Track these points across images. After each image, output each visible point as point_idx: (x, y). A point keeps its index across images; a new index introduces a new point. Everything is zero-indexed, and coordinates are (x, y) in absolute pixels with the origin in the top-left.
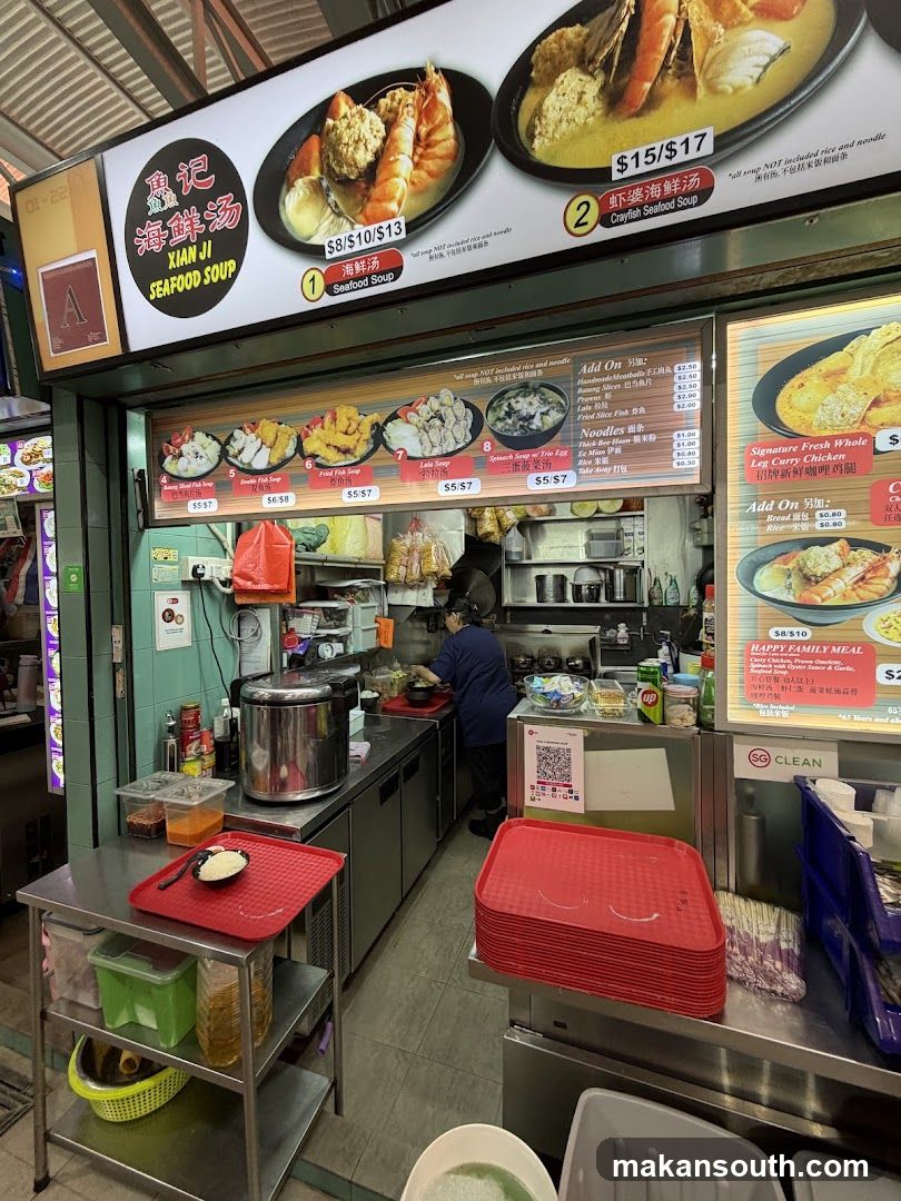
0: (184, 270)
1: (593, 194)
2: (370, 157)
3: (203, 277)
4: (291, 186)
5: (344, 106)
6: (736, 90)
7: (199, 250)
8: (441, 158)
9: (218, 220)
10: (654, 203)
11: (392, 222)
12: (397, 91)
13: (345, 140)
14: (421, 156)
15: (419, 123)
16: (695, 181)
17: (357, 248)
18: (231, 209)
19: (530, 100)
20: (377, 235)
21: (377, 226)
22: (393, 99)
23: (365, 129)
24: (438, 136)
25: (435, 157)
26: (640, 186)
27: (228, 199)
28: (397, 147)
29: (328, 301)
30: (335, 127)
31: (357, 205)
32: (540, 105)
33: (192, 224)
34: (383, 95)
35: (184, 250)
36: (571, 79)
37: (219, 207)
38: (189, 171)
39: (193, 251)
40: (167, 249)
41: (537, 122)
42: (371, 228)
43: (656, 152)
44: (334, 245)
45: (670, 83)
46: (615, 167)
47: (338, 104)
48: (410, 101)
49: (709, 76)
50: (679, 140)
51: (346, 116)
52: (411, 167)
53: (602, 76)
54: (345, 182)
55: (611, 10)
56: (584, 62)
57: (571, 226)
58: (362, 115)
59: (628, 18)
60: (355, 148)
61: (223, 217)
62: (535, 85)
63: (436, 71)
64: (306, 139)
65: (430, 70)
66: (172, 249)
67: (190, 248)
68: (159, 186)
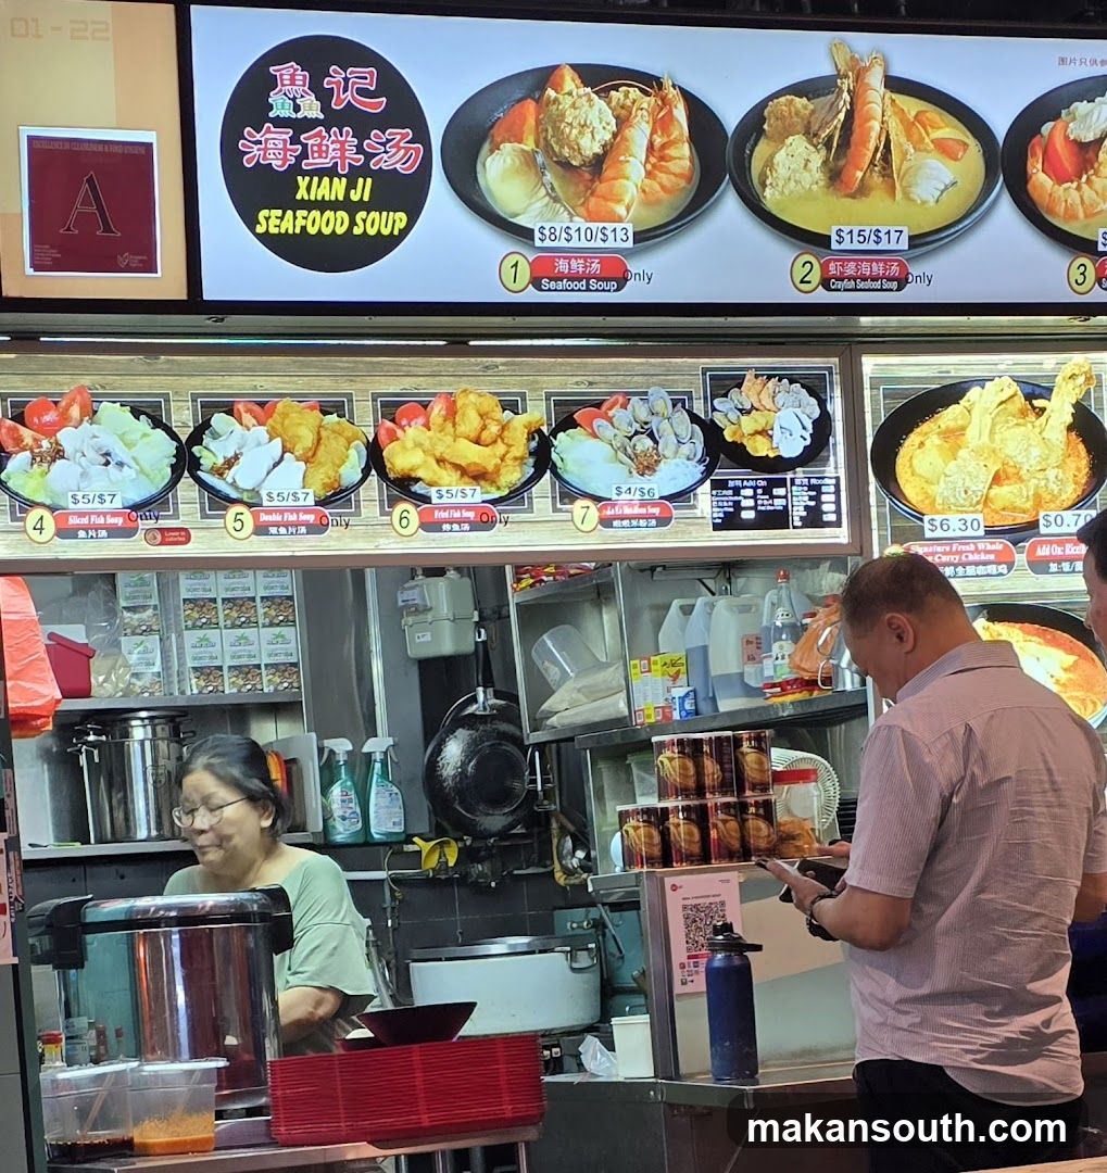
0: (322, 206)
1: (817, 256)
2: (598, 149)
3: (353, 223)
4: (496, 148)
5: (570, 82)
6: (923, 203)
7: (351, 185)
8: (674, 174)
9: (385, 156)
10: (865, 279)
11: (617, 226)
12: (631, 89)
13: (568, 120)
14: (654, 166)
15: (653, 132)
16: (895, 270)
17: (575, 243)
19: (762, 150)
20: (600, 235)
21: (601, 225)
22: (625, 97)
23: (593, 116)
24: (672, 152)
25: (667, 171)
26: (853, 260)
27: (404, 136)
28: (628, 149)
29: (532, 296)
32: (772, 157)
34: (616, 89)
35: (326, 180)
36: (798, 143)
37: (389, 140)
38: (346, 80)
39: (340, 186)
40: (296, 170)
41: (768, 173)
42: (594, 226)
43: (866, 235)
44: (546, 230)
45: (876, 178)
46: (834, 237)
47: (563, 78)
48: (645, 106)
49: (904, 184)
50: (883, 230)
51: (570, 94)
52: (643, 173)
53: (824, 152)
54: (565, 165)
55: (831, 97)
56: (810, 134)
57: (797, 281)
58: (590, 100)
59: (844, 110)
60: (580, 132)
61: (395, 154)
62: (767, 137)
63: (674, 86)
64: (519, 101)
65: (667, 83)
66: (304, 173)
67: (336, 180)
68: (293, 83)
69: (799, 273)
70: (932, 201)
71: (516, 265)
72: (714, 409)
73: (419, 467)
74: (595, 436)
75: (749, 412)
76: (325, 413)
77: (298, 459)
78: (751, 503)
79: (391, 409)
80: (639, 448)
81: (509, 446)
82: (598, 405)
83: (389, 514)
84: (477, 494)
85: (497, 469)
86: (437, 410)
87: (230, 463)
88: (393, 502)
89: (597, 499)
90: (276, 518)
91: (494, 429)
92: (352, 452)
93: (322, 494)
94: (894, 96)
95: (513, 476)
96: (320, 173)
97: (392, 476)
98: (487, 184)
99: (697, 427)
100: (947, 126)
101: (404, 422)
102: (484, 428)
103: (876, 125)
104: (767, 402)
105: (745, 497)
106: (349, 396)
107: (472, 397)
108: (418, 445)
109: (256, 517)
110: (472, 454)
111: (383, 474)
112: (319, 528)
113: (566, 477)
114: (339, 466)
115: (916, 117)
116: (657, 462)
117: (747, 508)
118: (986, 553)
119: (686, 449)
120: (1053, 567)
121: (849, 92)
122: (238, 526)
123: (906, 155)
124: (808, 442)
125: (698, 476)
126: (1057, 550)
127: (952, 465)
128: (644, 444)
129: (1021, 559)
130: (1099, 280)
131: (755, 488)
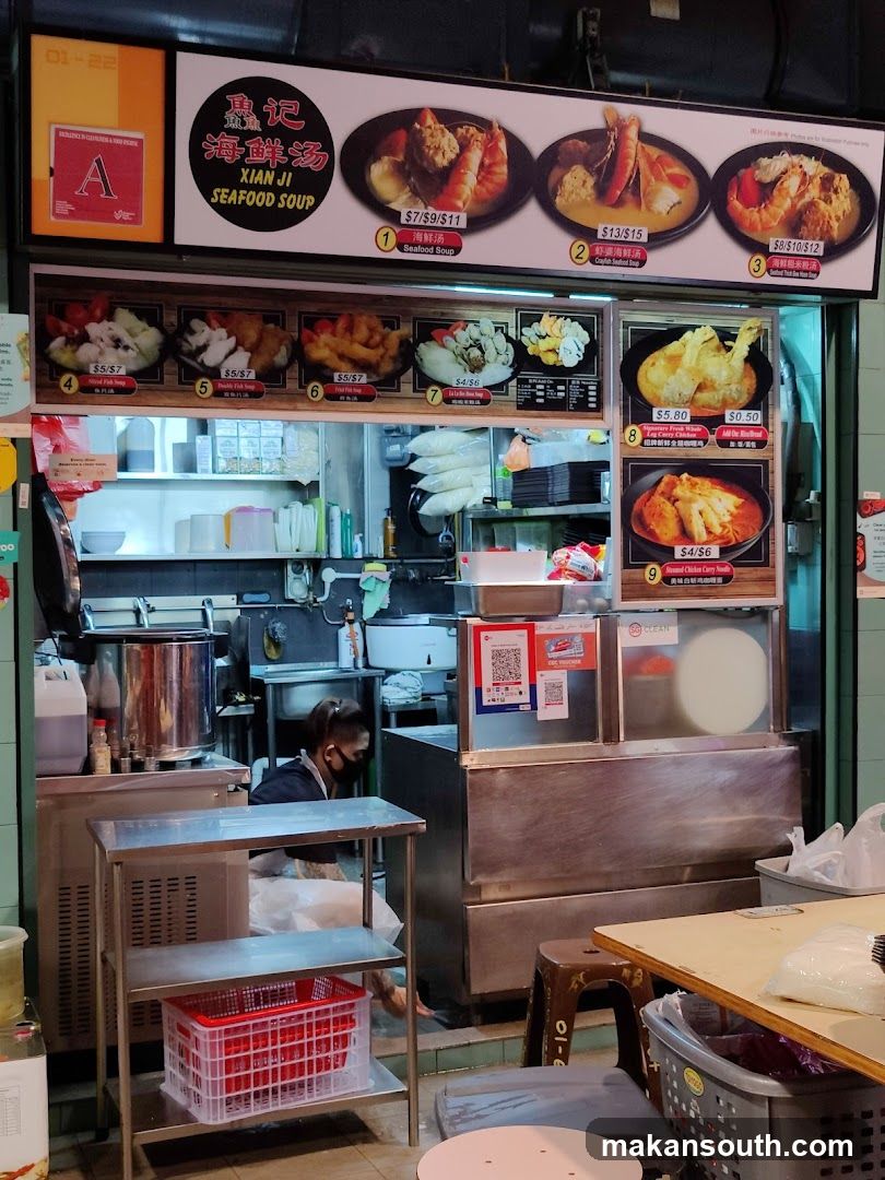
0: (258, 188)
1: (589, 243)
2: (445, 163)
4: (378, 159)
5: (430, 121)
6: (658, 213)
7: (278, 176)
8: (497, 184)
10: (618, 259)
11: (455, 214)
12: (471, 128)
13: (428, 144)
14: (483, 177)
15: (484, 156)
16: (638, 254)
17: (428, 222)
18: (317, 155)
19: (556, 173)
20: (441, 219)
21: (443, 212)
22: (467, 131)
23: (444, 142)
24: (497, 169)
25: (492, 181)
26: (611, 247)
28: (467, 165)
29: (396, 255)
30: (420, 131)
31: (431, 192)
32: (562, 178)
33: (273, 152)
34: (461, 126)
35: (261, 172)
36: (580, 171)
38: (278, 107)
39: (270, 177)
40: (241, 164)
41: (559, 187)
42: (438, 213)
43: (620, 231)
45: (629, 196)
46: (600, 231)
47: (426, 117)
48: (480, 139)
49: (647, 200)
50: (631, 229)
51: (430, 127)
52: (476, 182)
53: (596, 177)
54: (424, 173)
55: (603, 143)
56: (588, 166)
57: (574, 257)
58: (443, 132)
59: (611, 151)
60: (435, 152)
62: (560, 166)
63: (500, 127)
64: (395, 129)
65: (496, 125)
66: (246, 166)
67: (268, 172)
68: (242, 107)
69: (575, 252)
70: (664, 213)
71: (387, 235)
72: (522, 334)
73: (327, 359)
74: (444, 346)
75: (544, 338)
76: (266, 322)
77: (246, 350)
78: (542, 393)
79: (311, 322)
80: (472, 356)
81: (387, 349)
82: (447, 327)
83: (305, 388)
84: (363, 379)
85: (378, 364)
86: (341, 324)
87: (200, 350)
88: (307, 380)
89: (442, 385)
90: (230, 386)
91: (377, 338)
92: (283, 348)
93: (261, 372)
94: (643, 145)
95: (387, 367)
96: (257, 167)
97: (308, 363)
98: (371, 179)
99: (510, 346)
100: (676, 166)
101: (319, 331)
102: (371, 337)
103: (631, 163)
104: (556, 332)
105: (539, 390)
106: (283, 313)
107: (364, 318)
108: (327, 345)
109: (214, 385)
110: (361, 352)
111: (302, 362)
112: (257, 394)
113: (423, 370)
114: (273, 355)
115: (657, 159)
116: (484, 365)
117: (540, 397)
118: (691, 432)
119: (502, 358)
120: (732, 444)
121: (615, 140)
122: (203, 390)
123: (648, 182)
124: (581, 358)
125: (510, 375)
126: (735, 434)
127: (672, 378)
128: (475, 353)
129: (712, 438)
130: (768, 270)
131: (545, 385)
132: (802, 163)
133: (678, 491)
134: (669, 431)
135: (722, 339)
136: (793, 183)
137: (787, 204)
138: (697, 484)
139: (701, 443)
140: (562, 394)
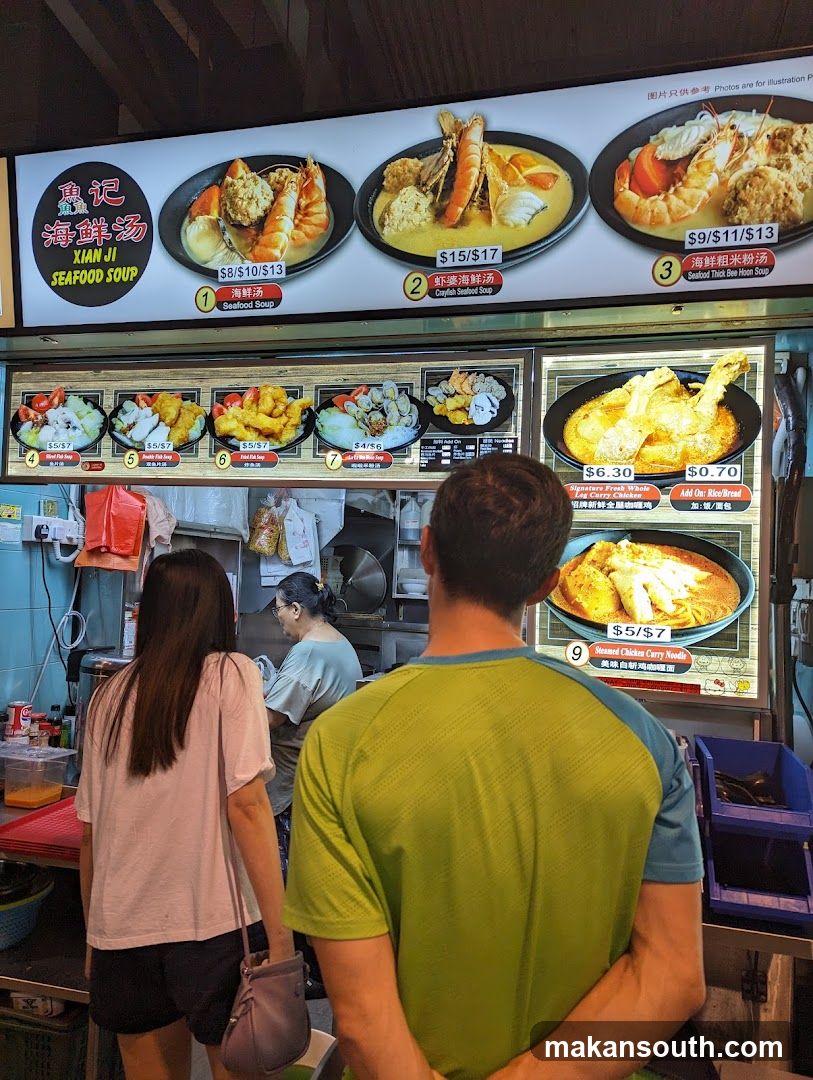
0: (89, 266)
1: (425, 273)
2: (261, 213)
3: (106, 276)
4: (193, 220)
5: (241, 170)
6: (516, 226)
7: (105, 253)
8: (315, 225)
9: (125, 232)
10: (464, 288)
11: (275, 264)
12: (284, 170)
13: (241, 195)
14: (301, 220)
15: (300, 197)
16: (490, 279)
17: (245, 277)
18: (137, 226)
19: (382, 201)
20: (262, 271)
21: (263, 264)
22: (281, 174)
23: (257, 191)
24: (313, 209)
25: (311, 224)
26: (455, 274)
27: (135, 218)
28: (282, 211)
29: (217, 314)
30: (232, 184)
31: (247, 246)
32: (389, 205)
33: (99, 231)
34: (273, 170)
35: (90, 251)
36: (410, 193)
37: (127, 222)
38: (101, 188)
39: (98, 254)
40: (73, 246)
41: (386, 216)
42: (258, 265)
43: (466, 254)
44: (226, 272)
45: (475, 211)
46: (439, 258)
47: (237, 168)
48: (294, 180)
49: (499, 213)
50: (481, 249)
51: (242, 178)
52: (293, 227)
53: (431, 196)
54: (239, 226)
55: (438, 155)
56: (419, 183)
58: (255, 180)
59: (448, 163)
60: (249, 203)
61: (130, 231)
62: (386, 191)
63: (315, 163)
64: (208, 187)
65: (310, 161)
66: (78, 247)
67: (96, 250)
68: (71, 194)
69: (410, 286)
70: (524, 224)
71: (206, 294)
72: (428, 394)
73: (234, 429)
74: (345, 412)
75: (452, 396)
76: (184, 400)
77: (167, 425)
78: (449, 454)
79: (222, 397)
80: (373, 419)
81: (290, 418)
82: (349, 393)
83: (214, 456)
84: (267, 446)
85: (281, 432)
86: (248, 397)
87: (130, 428)
88: (217, 450)
89: (342, 450)
90: (151, 457)
91: (281, 408)
92: (197, 422)
93: (178, 444)
94: (491, 146)
95: (289, 435)
96: (87, 247)
97: (218, 435)
98: (187, 242)
99: (414, 407)
100: (539, 163)
101: (228, 404)
102: (275, 407)
103: (475, 171)
104: (467, 388)
105: (445, 451)
106: (199, 390)
107: (270, 390)
108: (235, 417)
109: (140, 456)
110: (266, 422)
111: (213, 434)
112: (173, 463)
113: (324, 436)
114: (189, 429)
115: (510, 160)
116: (385, 428)
117: (446, 458)
118: (634, 492)
119: (405, 420)
120: (695, 506)
121: (453, 148)
122: (131, 461)
123: (500, 191)
124: (495, 415)
125: (413, 437)
126: (700, 494)
127: (611, 431)
128: (377, 416)
129: (665, 499)
130: (685, 274)
131: (452, 445)
132: (736, 122)
133: (614, 561)
134: (604, 492)
135: (684, 382)
136: (720, 153)
137: (712, 181)
138: (641, 552)
139: (649, 505)
140: (472, 454)
